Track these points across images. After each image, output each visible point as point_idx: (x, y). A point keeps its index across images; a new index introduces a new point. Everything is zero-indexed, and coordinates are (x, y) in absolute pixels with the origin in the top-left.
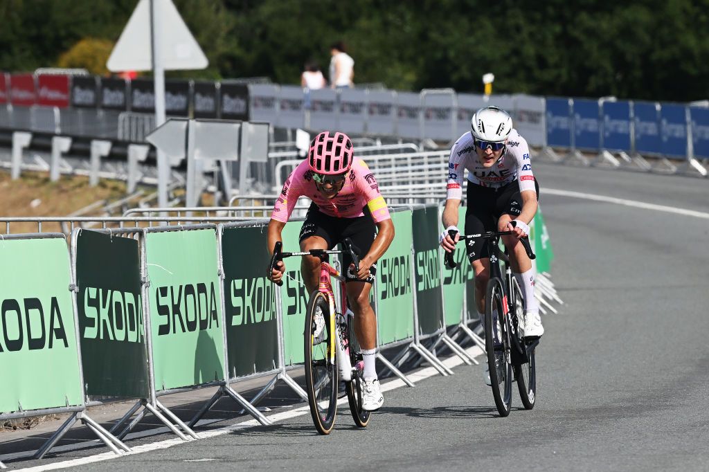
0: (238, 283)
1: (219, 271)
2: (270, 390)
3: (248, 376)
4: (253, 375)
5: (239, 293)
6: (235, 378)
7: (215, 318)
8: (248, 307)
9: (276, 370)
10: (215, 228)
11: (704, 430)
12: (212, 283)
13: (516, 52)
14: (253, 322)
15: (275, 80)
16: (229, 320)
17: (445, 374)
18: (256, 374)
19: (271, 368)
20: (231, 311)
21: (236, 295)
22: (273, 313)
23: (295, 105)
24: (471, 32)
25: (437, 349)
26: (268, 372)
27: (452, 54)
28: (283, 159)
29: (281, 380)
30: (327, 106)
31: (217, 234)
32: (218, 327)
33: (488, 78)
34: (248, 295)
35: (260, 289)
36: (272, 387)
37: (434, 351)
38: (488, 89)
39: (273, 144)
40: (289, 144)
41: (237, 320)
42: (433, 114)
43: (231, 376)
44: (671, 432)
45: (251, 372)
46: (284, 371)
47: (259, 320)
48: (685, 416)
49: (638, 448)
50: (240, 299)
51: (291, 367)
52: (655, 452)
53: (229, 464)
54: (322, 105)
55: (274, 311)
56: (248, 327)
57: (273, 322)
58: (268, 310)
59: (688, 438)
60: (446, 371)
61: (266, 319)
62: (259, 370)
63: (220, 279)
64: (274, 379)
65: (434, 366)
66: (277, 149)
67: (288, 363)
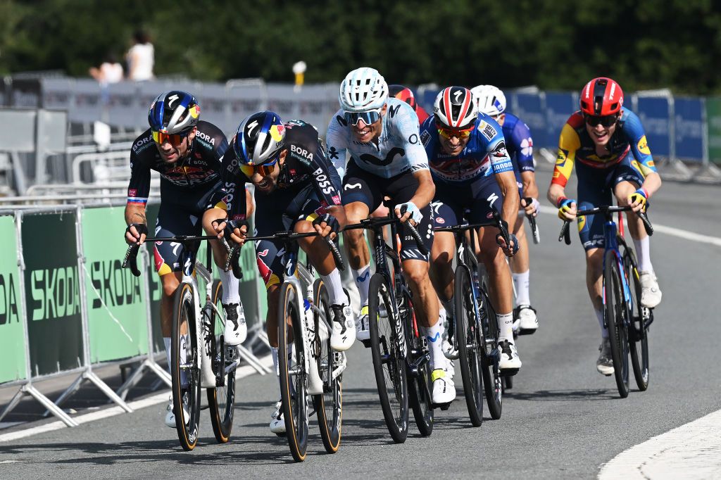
0: (38, 275)
1: (19, 261)
2: (75, 390)
3: (52, 375)
4: (56, 374)
5: (40, 285)
6: (38, 377)
7: (15, 311)
8: (50, 301)
9: (80, 369)
10: (13, 215)
11: (544, 421)
12: (11, 275)
13: (330, 44)
14: (55, 316)
15: (69, 73)
16: (30, 315)
17: (263, 373)
18: (59, 372)
19: (76, 366)
20: (32, 305)
21: (37, 287)
22: (77, 307)
23: (92, 100)
24: (278, 23)
25: (254, 347)
26: (72, 371)
27: (259, 47)
28: (81, 154)
29: (87, 379)
30: (126, 101)
31: (16, 221)
32: (18, 321)
33: (300, 68)
34: (50, 287)
35: (62, 281)
36: (77, 387)
37: (250, 349)
38: (300, 79)
39: (71, 139)
40: (86, 138)
41: (38, 315)
42: (241, 107)
43: (33, 374)
44: (508, 424)
45: (54, 370)
46: (90, 369)
47: (61, 314)
48: (523, 409)
49: (474, 441)
50: (41, 291)
51: (98, 365)
52: (492, 444)
53: (34, 465)
54: (122, 100)
55: (78, 304)
56: (50, 322)
57: (77, 316)
58: (70, 303)
59: (527, 430)
60: (264, 370)
61: (70, 313)
62: (63, 368)
63: (19, 270)
64: (78, 379)
65: (250, 365)
66: (75, 144)
67: (94, 361)
